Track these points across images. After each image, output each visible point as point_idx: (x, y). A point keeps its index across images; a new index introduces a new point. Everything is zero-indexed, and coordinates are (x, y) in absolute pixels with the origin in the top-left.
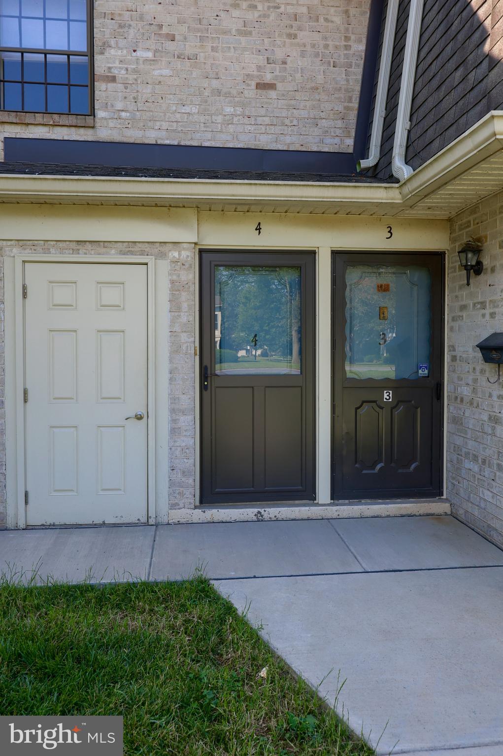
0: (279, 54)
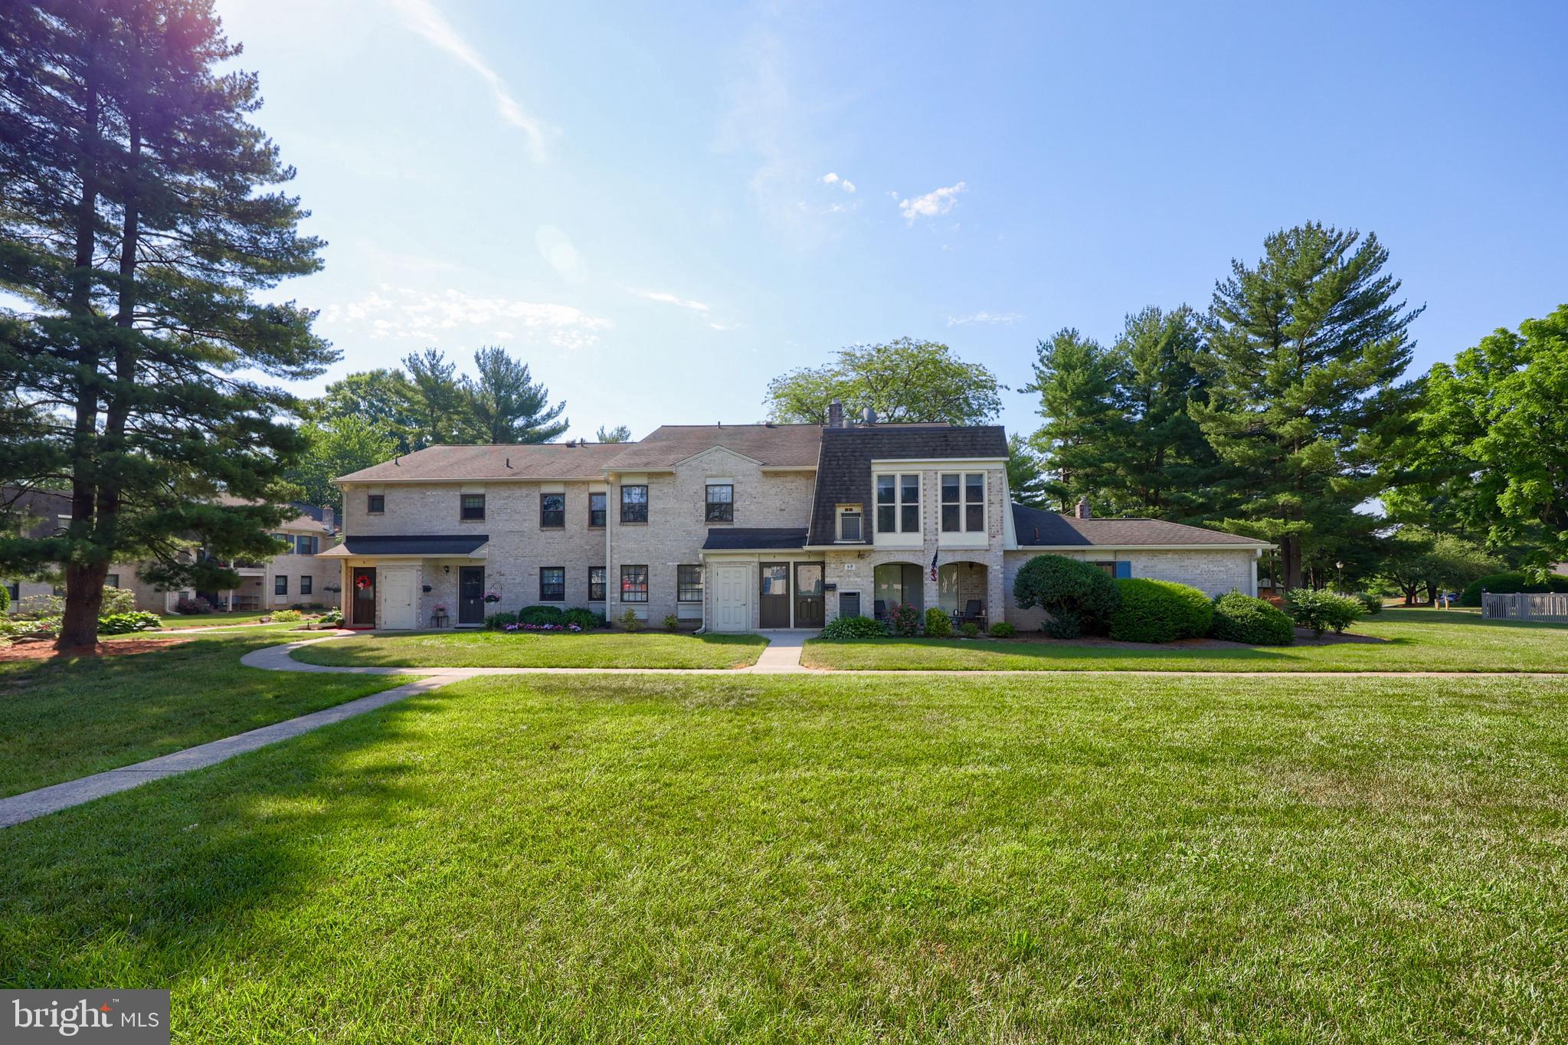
0: (786, 500)
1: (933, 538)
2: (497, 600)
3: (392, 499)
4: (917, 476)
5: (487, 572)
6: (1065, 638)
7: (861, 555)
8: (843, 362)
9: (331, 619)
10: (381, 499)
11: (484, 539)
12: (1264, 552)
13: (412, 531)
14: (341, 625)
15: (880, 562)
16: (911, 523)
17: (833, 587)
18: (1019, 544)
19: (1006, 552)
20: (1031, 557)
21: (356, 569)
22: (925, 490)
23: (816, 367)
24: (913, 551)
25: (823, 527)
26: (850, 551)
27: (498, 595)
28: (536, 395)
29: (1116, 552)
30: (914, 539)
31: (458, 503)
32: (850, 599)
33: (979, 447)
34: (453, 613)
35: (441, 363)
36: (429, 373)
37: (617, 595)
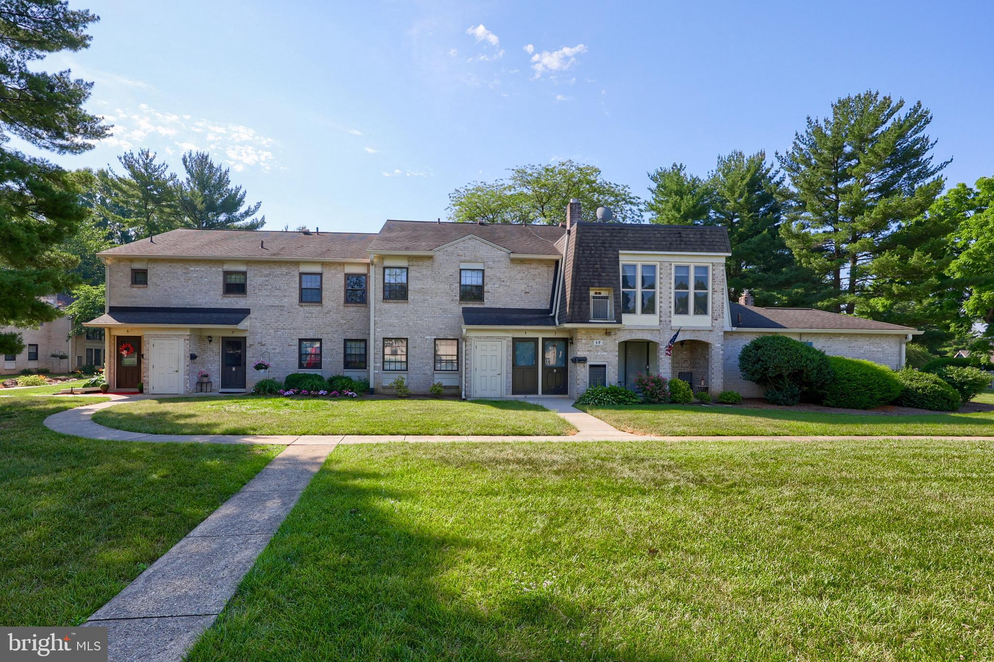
0: (530, 285)
1: (668, 319)
2: (266, 367)
3: (155, 273)
4: (654, 267)
5: (249, 342)
6: (788, 405)
7: (608, 332)
8: (514, 178)
9: (94, 384)
10: (144, 272)
11: (246, 312)
12: (913, 336)
13: (175, 303)
14: (105, 390)
15: (623, 339)
16: (649, 307)
17: (584, 360)
18: (733, 326)
19: (725, 332)
20: (753, 338)
21: (118, 337)
22: (661, 278)
23: (490, 182)
24: (651, 330)
25: (580, 308)
26: (598, 329)
27: (266, 363)
28: (236, 194)
29: (801, 334)
30: (651, 320)
31: (221, 278)
32: (598, 370)
33: (707, 243)
34: (216, 379)
35: (154, 163)
36: (143, 170)
37: (379, 365)
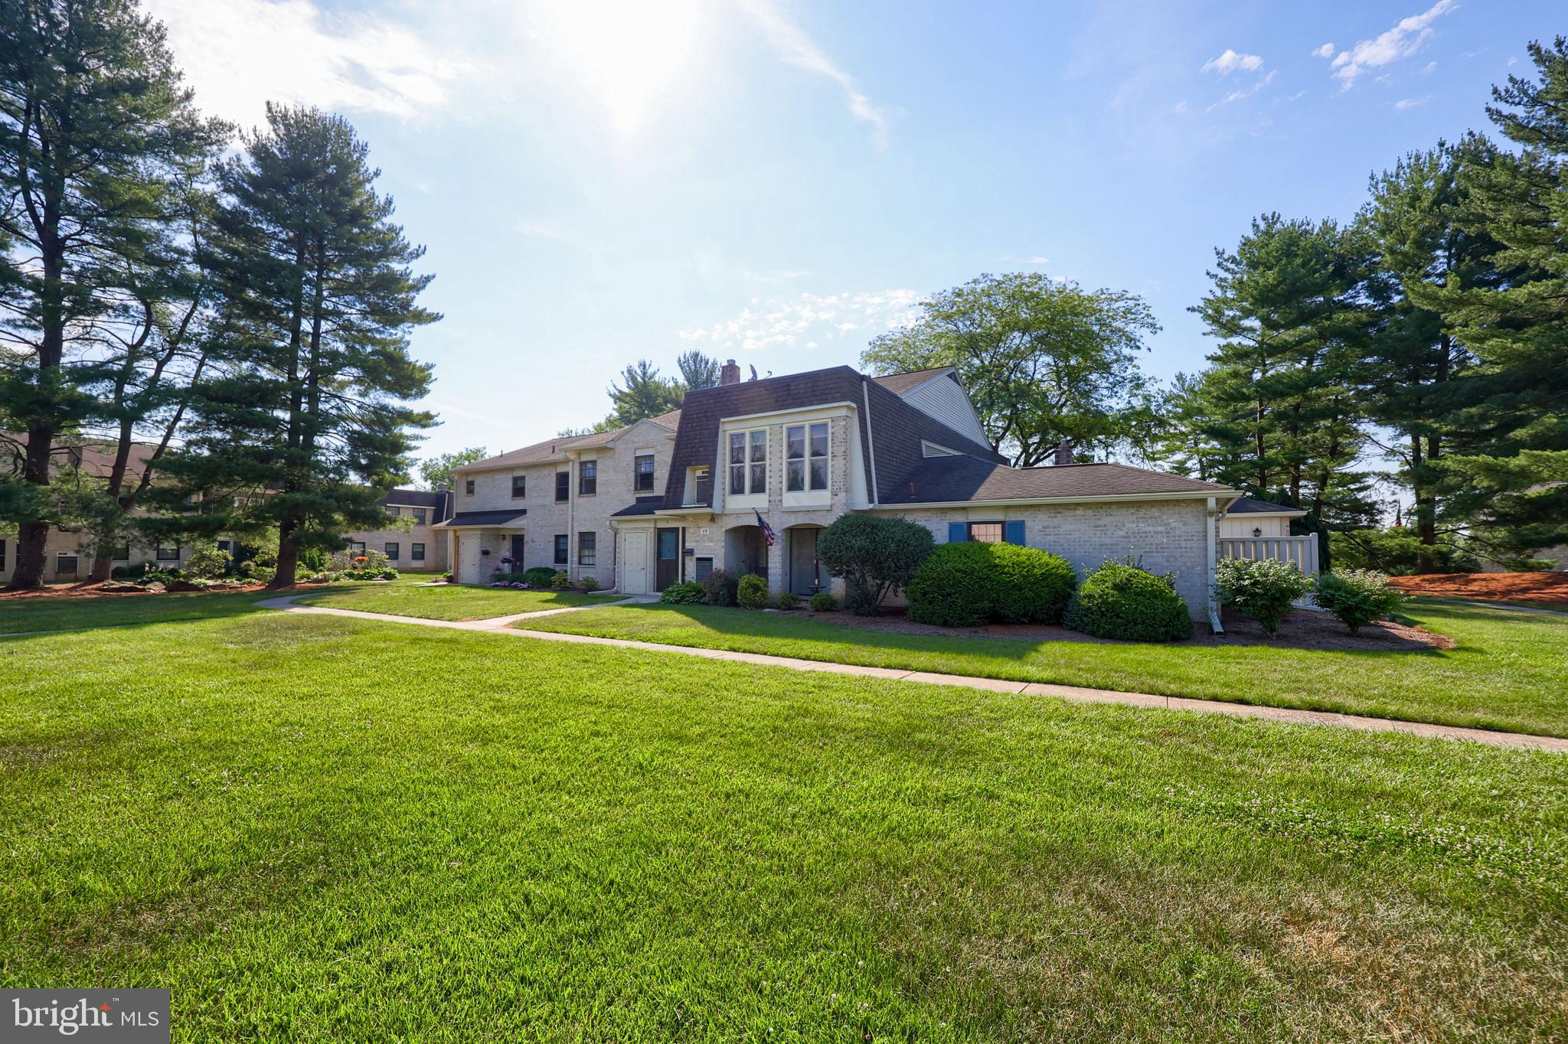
1: (778, 498)
3: (479, 483)
4: (763, 434)
5: (526, 539)
7: (714, 518)
11: (523, 512)
15: (730, 526)
16: (758, 487)
17: (691, 552)
18: (873, 502)
22: (771, 447)
25: (675, 491)
29: (1007, 508)
30: (760, 501)
31: (511, 484)
32: (705, 564)
36: (640, 380)
37: (576, 559)
